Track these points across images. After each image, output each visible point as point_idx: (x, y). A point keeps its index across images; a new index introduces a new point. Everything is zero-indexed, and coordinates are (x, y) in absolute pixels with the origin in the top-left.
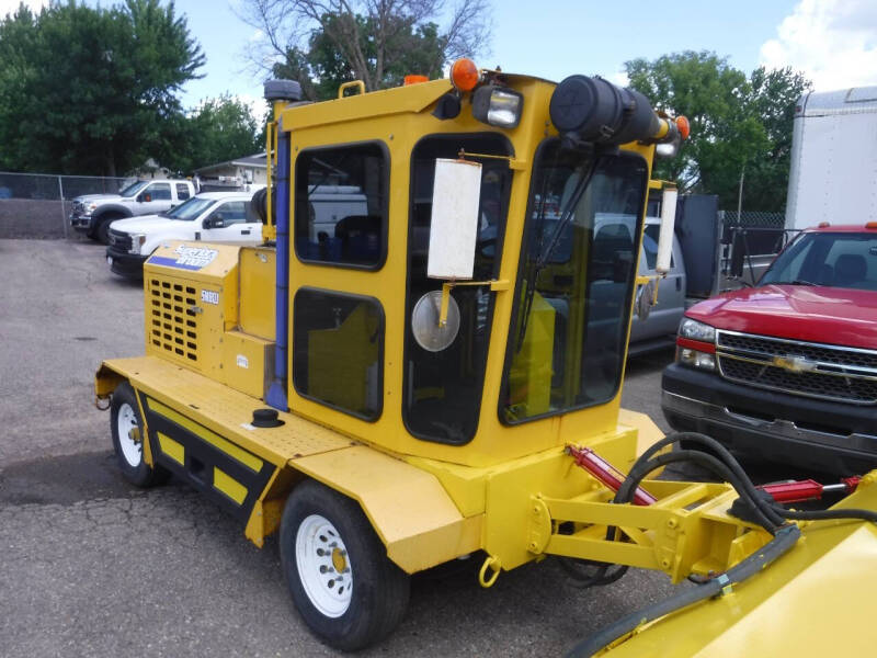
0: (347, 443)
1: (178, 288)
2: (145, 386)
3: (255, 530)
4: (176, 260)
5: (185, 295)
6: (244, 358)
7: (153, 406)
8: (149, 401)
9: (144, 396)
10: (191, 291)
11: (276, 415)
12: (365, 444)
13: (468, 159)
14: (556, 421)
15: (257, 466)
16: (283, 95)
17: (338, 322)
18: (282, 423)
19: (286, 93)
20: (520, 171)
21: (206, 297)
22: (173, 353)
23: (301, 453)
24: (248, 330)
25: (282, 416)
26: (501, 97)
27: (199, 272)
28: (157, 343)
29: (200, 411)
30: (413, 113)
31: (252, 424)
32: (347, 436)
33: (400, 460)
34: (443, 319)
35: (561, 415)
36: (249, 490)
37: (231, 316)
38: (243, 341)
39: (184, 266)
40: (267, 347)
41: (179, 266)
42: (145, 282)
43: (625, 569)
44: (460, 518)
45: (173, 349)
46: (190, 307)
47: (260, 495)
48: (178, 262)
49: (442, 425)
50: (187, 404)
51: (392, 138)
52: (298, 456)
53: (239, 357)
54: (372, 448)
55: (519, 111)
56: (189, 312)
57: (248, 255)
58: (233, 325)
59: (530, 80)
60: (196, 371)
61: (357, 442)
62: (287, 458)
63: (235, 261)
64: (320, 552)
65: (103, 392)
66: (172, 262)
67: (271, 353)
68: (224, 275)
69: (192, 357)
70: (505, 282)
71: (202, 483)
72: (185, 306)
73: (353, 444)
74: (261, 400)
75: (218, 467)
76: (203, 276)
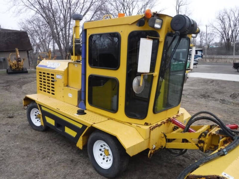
0: (106, 119)
1: (48, 74)
2: (41, 103)
3: (80, 144)
4: (47, 66)
5: (50, 76)
6: (71, 94)
7: (43, 108)
8: (42, 107)
9: (40, 106)
10: (53, 75)
11: (84, 111)
12: (112, 119)
13: (149, 38)
14: (166, 111)
15: (80, 126)
16: (78, 18)
17: (102, 84)
18: (85, 113)
19: (79, 18)
20: (161, 42)
21: (58, 77)
22: (47, 93)
23: (95, 122)
24: (71, 86)
25: (85, 111)
26: (158, 21)
27: (55, 69)
28: (41, 90)
29: (61, 110)
30: (129, 24)
31: (77, 114)
32: (106, 117)
33: (123, 123)
34: (141, 84)
35: (167, 110)
36: (77, 133)
37: (66, 82)
38: (70, 89)
39: (50, 68)
40: (78, 91)
41: (48, 68)
42: (37, 72)
43: (186, 150)
44: (144, 140)
45: (47, 92)
46: (52, 80)
47: (81, 134)
48: (48, 67)
49: (134, 113)
50: (56, 108)
51: (122, 32)
52: (94, 123)
53: (69, 94)
54: (114, 120)
55: (162, 25)
56: (52, 81)
57: (70, 65)
58: (66, 85)
59: (165, 16)
60: (55, 98)
61: (109, 119)
62: (91, 124)
63: (67, 66)
64: (100, 150)
65: (25, 104)
66: (46, 67)
67: (80, 93)
68: (63, 70)
69: (53, 94)
70: (156, 73)
71: (61, 131)
72: (51, 79)
73: (108, 119)
74: (77, 106)
75: (67, 126)
76: (56, 70)
